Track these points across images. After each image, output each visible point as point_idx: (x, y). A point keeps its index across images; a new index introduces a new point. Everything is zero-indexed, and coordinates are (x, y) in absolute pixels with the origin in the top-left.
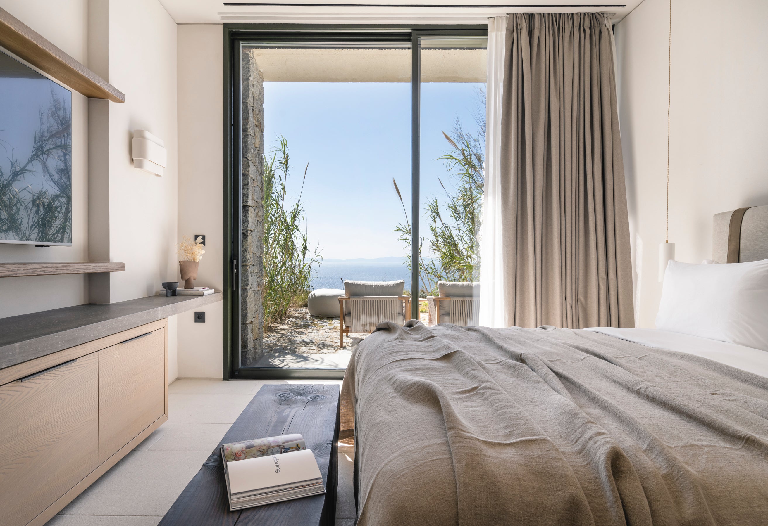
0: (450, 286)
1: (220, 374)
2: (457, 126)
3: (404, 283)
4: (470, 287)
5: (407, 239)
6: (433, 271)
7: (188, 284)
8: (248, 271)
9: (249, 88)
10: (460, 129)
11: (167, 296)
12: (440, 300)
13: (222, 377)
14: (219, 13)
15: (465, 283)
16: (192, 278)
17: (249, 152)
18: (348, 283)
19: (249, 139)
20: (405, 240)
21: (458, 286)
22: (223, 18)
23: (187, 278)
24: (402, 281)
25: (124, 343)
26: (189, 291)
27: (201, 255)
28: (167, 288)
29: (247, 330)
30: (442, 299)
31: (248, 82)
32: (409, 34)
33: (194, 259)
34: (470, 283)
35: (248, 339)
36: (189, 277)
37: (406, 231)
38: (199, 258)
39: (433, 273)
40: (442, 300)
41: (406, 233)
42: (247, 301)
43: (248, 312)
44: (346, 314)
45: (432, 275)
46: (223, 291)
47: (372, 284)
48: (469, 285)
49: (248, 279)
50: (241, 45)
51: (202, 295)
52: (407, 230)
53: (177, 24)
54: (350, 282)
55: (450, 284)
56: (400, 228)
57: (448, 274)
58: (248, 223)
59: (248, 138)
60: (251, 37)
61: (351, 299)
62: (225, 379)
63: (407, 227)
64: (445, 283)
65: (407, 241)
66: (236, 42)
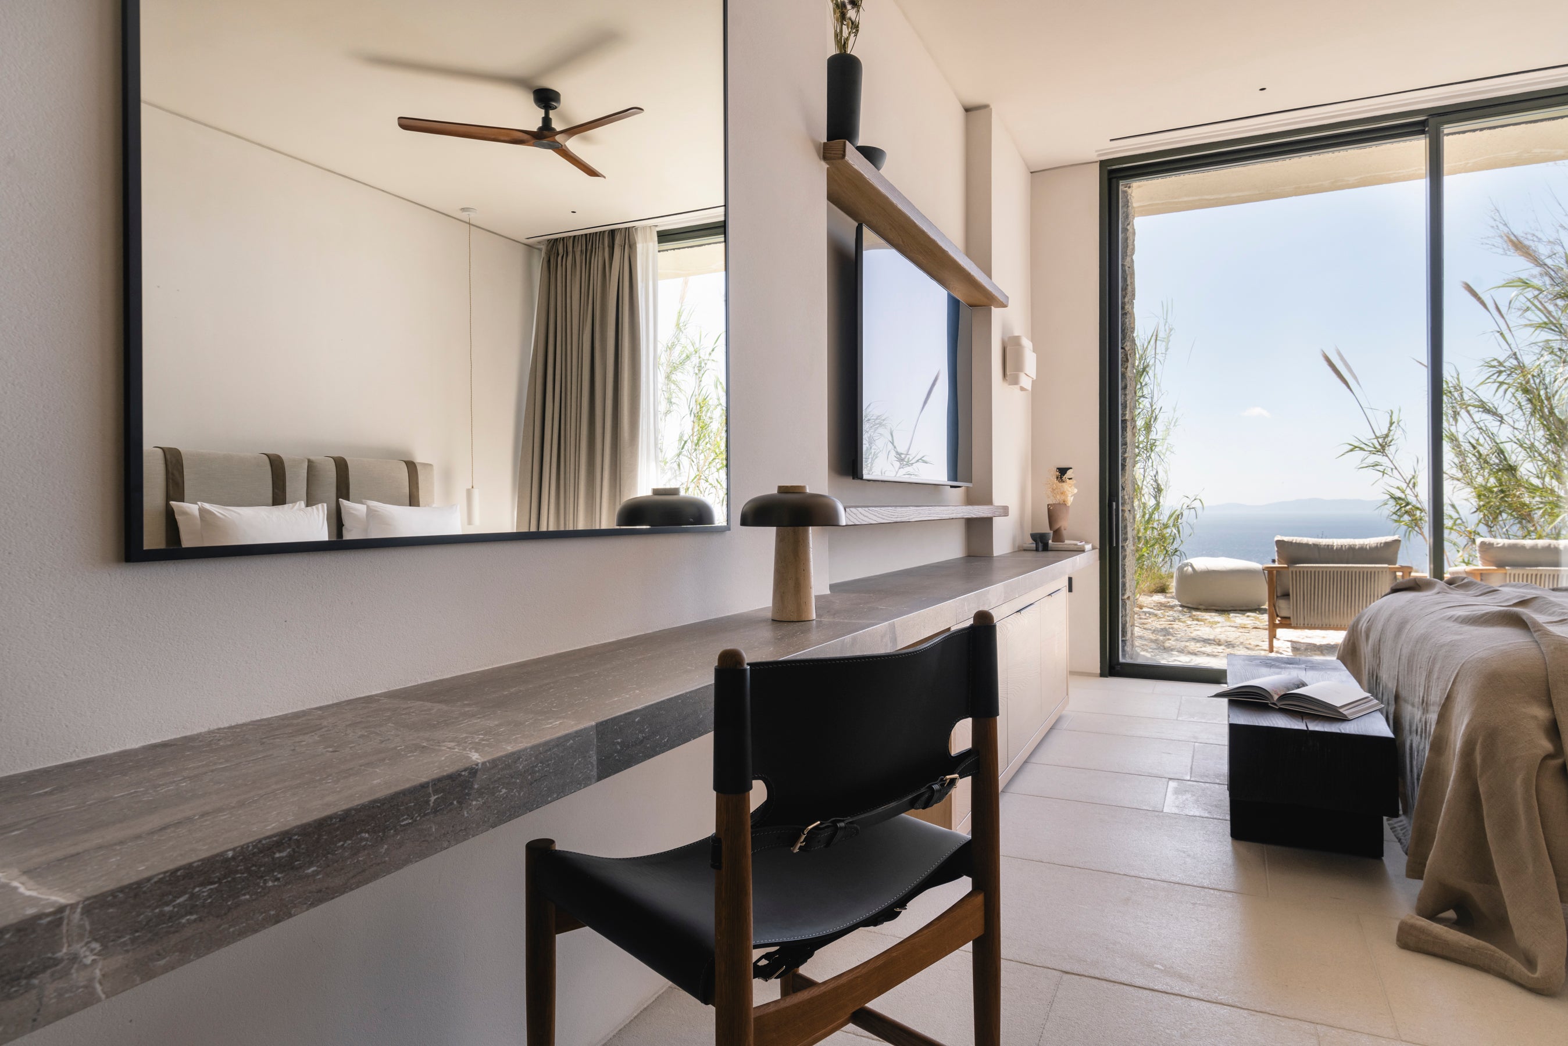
0: (1503, 548)
1: (1097, 668)
2: (1495, 220)
3: (1400, 541)
4: (1556, 551)
5: (1377, 465)
6: (1455, 524)
7: (1058, 535)
8: (1126, 520)
9: (1127, 243)
10: (1505, 225)
11: (1037, 550)
12: (1481, 574)
13: (1099, 672)
14: (1097, 151)
15: (1542, 543)
16: (1062, 528)
17: (1128, 338)
18: (1283, 541)
19: (1127, 320)
20: (1373, 466)
21: (1523, 547)
22: (1099, 155)
23: (1056, 527)
24: (1396, 537)
25: (1052, 595)
26: (1059, 545)
27: (1072, 496)
28: (1038, 540)
29: (1126, 609)
30: (1488, 572)
31: (1126, 234)
32: (1423, 123)
33: (1064, 502)
34: (1553, 542)
35: (1126, 623)
36: (1058, 527)
37: (1374, 450)
38: (1070, 500)
39: (1454, 528)
40: (1485, 574)
41: (1374, 454)
42: (1125, 565)
43: (1127, 581)
44: (1279, 594)
45: (1452, 531)
46: (1100, 546)
47: (1331, 544)
48: (1550, 545)
49: (1127, 532)
50: (1121, 184)
51: (1083, 551)
52: (1375, 448)
53: (1031, 173)
54: (1286, 539)
55: (1504, 544)
56: (1356, 445)
57: (1492, 529)
58: (1126, 447)
59: (1126, 318)
60: (1139, 172)
61: (1290, 569)
62: (1102, 675)
63: (1375, 442)
64: (1492, 542)
65: (1378, 468)
66: (1114, 181)
